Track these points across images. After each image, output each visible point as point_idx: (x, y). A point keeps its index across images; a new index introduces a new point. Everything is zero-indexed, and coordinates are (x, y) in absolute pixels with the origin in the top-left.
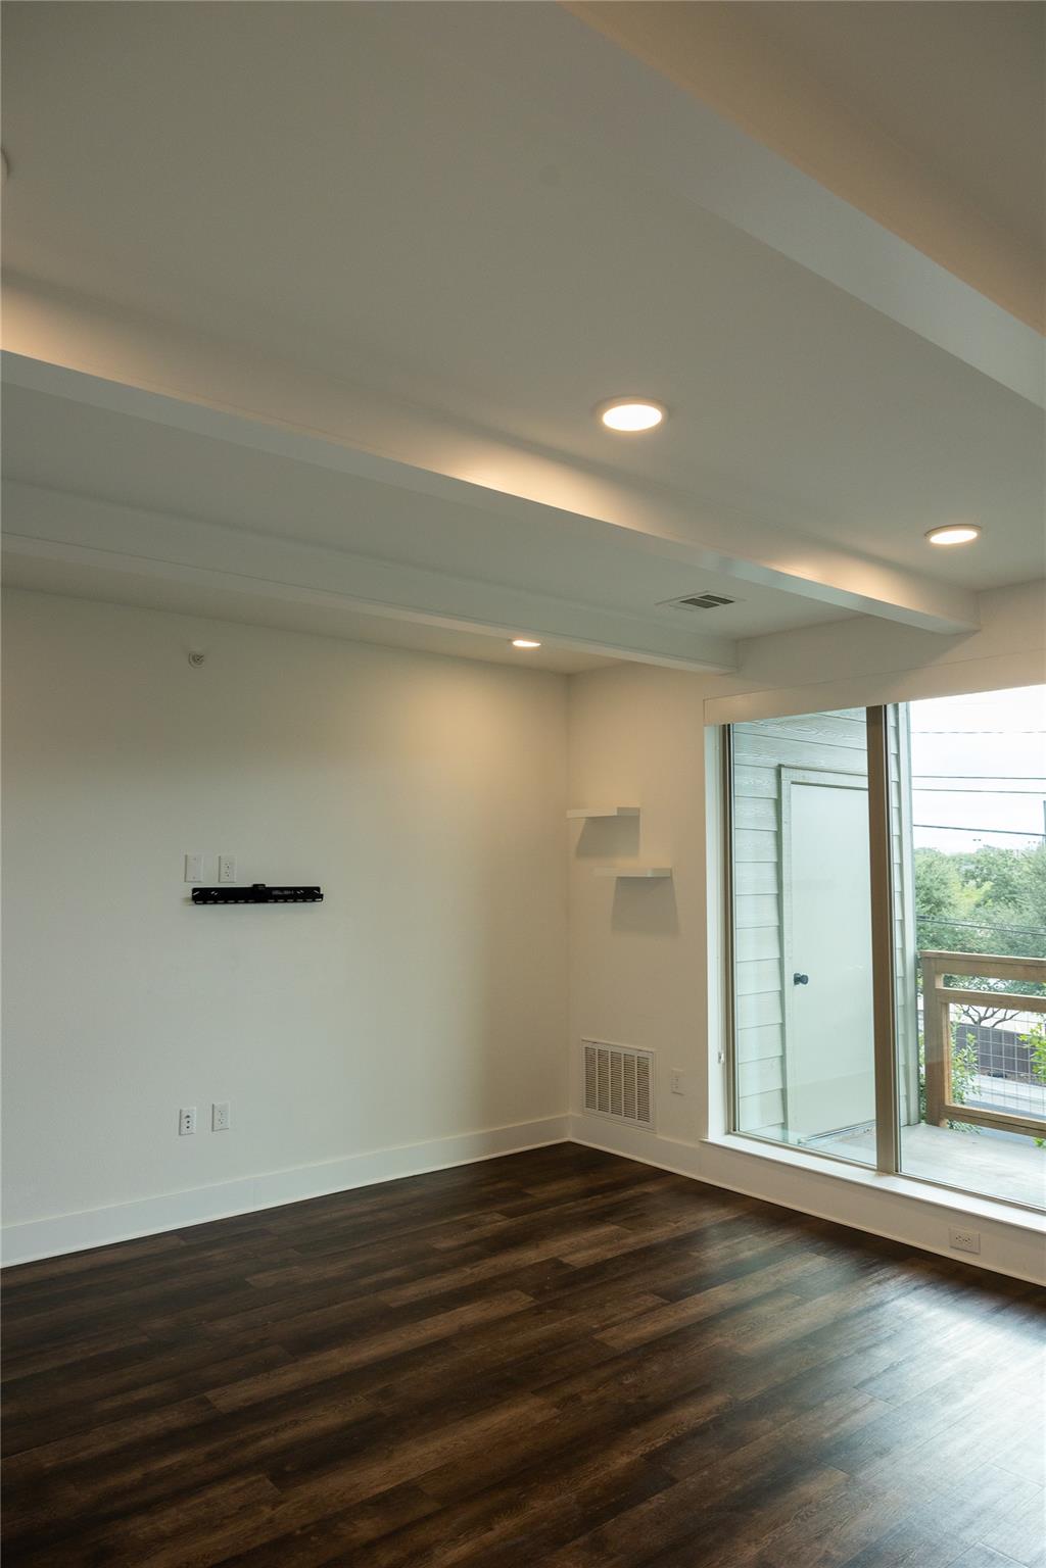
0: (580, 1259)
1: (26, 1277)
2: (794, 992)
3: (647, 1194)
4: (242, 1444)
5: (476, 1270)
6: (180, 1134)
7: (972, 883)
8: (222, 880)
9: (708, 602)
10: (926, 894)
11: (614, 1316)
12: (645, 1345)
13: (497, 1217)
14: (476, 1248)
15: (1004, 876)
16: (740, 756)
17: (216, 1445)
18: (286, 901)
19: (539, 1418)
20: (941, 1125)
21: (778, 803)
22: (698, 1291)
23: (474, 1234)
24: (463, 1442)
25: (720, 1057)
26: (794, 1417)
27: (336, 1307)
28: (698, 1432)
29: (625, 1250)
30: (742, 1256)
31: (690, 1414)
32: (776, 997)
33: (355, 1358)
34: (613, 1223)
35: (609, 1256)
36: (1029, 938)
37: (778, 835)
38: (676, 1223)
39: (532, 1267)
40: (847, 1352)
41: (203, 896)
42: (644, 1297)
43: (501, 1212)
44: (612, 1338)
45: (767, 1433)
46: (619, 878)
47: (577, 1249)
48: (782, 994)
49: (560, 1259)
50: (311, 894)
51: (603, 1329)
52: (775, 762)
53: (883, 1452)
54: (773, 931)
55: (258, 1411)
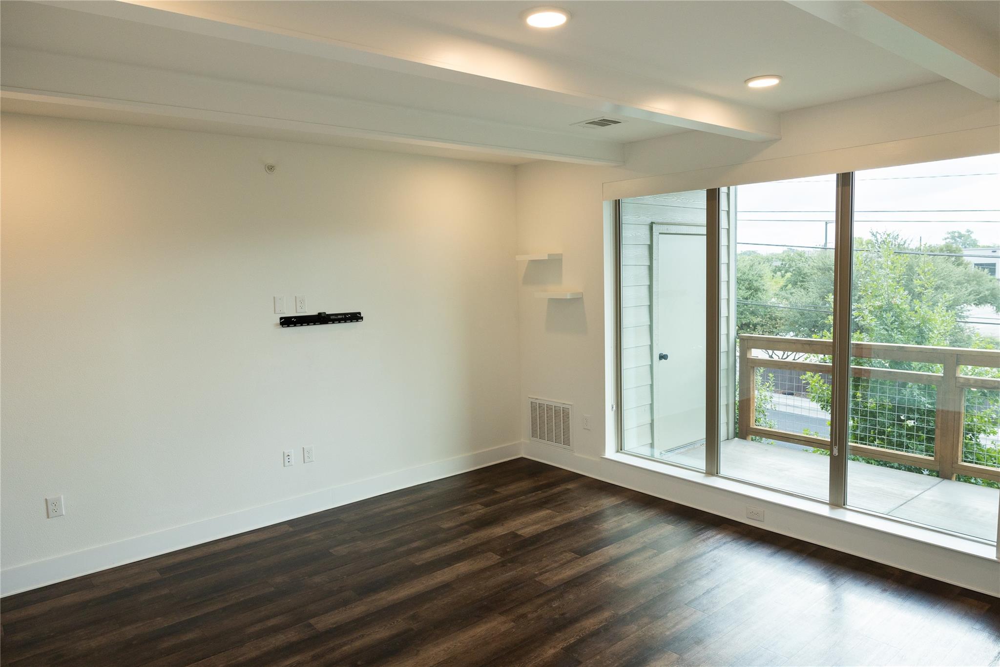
0: (527, 531)
1: (198, 554)
2: (659, 364)
3: (568, 489)
4: (333, 649)
5: (466, 541)
6: (284, 466)
7: (779, 273)
8: (298, 311)
9: (604, 123)
10: (749, 284)
11: (548, 566)
12: (565, 583)
13: (479, 507)
14: (466, 527)
15: (799, 268)
16: (625, 218)
17: (318, 650)
18: (339, 322)
19: (503, 628)
20: (747, 438)
21: (651, 247)
22: (597, 549)
23: (465, 518)
24: (459, 644)
25: (613, 408)
26: (650, 623)
27: (384, 566)
28: (595, 634)
29: (555, 525)
30: (624, 527)
31: (590, 623)
32: (648, 368)
33: (396, 597)
34: (548, 509)
35: (546, 529)
36: (812, 309)
37: (651, 268)
38: (585, 507)
39: (500, 537)
40: (682, 583)
41: (287, 322)
42: (565, 554)
43: (481, 504)
44: (546, 579)
45: (633, 632)
46: (549, 299)
47: (527, 525)
48: (651, 367)
49: (517, 532)
50: (355, 317)
51: (541, 574)
52: (649, 221)
53: (699, 642)
54: (647, 329)
55: (340, 630)
